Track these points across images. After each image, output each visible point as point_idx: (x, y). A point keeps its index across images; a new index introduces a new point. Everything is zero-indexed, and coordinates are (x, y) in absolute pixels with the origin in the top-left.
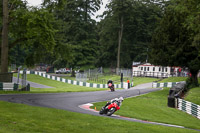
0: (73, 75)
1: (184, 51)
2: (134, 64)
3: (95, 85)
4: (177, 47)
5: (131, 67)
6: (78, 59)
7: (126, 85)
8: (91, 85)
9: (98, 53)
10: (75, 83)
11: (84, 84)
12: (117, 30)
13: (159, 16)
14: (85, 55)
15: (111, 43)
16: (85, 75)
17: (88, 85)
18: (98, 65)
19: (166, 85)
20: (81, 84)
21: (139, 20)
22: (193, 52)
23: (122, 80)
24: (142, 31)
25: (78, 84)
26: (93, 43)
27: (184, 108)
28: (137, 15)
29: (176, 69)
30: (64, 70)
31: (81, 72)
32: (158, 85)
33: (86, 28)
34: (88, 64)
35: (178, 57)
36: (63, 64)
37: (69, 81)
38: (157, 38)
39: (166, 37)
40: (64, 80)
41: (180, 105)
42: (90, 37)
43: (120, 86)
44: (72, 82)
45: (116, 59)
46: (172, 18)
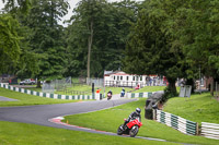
0: (39, 86)
1: (161, 58)
2: (106, 73)
3: (63, 97)
4: (154, 53)
5: (102, 77)
6: (44, 68)
7: (97, 96)
8: (59, 97)
9: (66, 61)
10: (41, 94)
11: (52, 96)
12: (86, 36)
13: (132, 20)
14: (52, 64)
15: (80, 50)
16: (52, 85)
17: (56, 96)
18: (66, 75)
19: (141, 95)
20: (48, 95)
21: (111, 25)
22: (172, 60)
23: (93, 90)
24: (113, 37)
25: (44, 95)
26: (60, 50)
27: (163, 120)
28: (108, 20)
29: (152, 77)
30: (29, 81)
31: (48, 82)
32: (133, 96)
33: (52, 35)
34: (55, 73)
35: (155, 65)
36: (27, 74)
37: (35, 93)
38: (131, 44)
39: (141, 43)
40: (29, 92)
41: (159, 117)
42: (57, 45)
43: (91, 97)
44: (38, 94)
45: (86, 68)
46: (147, 23)
